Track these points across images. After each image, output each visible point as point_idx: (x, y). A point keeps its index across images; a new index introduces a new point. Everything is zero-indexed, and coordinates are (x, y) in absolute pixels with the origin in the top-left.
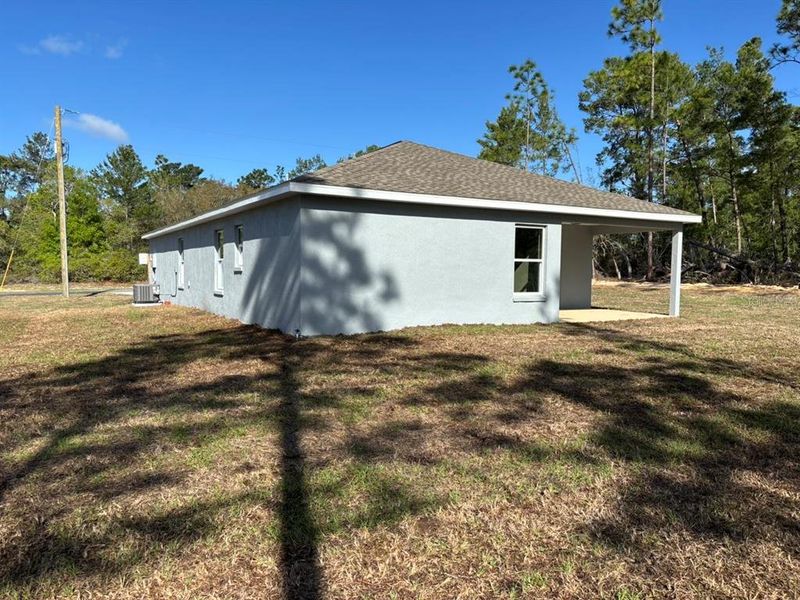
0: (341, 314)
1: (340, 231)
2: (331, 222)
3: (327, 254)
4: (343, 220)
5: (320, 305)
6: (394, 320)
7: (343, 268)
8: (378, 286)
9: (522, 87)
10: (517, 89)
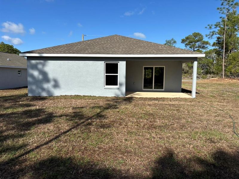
0: (40, 90)
1: (40, 66)
2: (37, 64)
3: (36, 73)
4: (41, 63)
5: (34, 87)
6: (57, 93)
7: (41, 77)
8: (52, 83)
9: (224, 4)
10: (222, 5)
